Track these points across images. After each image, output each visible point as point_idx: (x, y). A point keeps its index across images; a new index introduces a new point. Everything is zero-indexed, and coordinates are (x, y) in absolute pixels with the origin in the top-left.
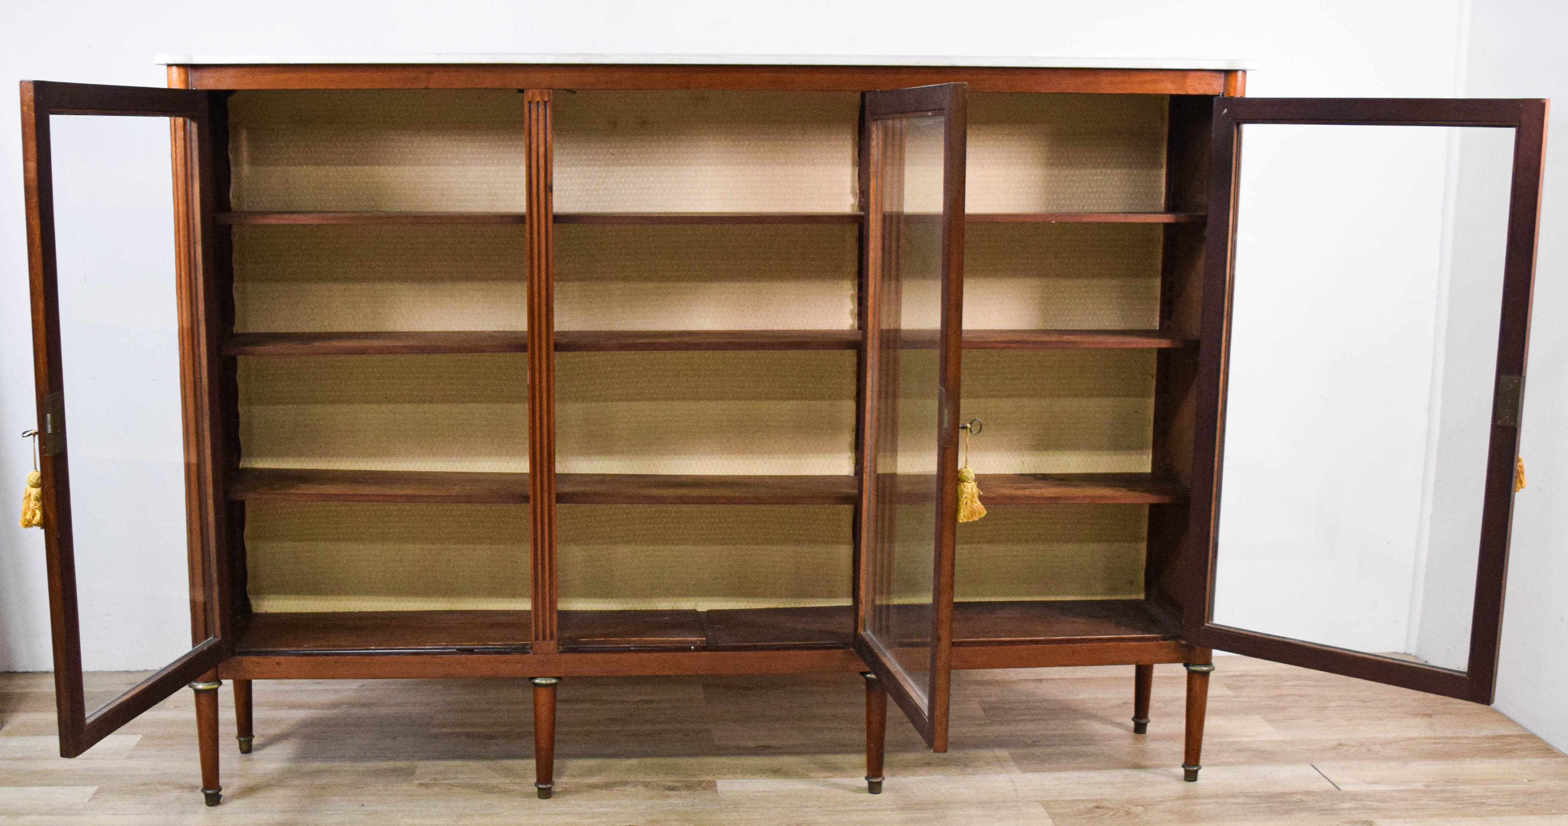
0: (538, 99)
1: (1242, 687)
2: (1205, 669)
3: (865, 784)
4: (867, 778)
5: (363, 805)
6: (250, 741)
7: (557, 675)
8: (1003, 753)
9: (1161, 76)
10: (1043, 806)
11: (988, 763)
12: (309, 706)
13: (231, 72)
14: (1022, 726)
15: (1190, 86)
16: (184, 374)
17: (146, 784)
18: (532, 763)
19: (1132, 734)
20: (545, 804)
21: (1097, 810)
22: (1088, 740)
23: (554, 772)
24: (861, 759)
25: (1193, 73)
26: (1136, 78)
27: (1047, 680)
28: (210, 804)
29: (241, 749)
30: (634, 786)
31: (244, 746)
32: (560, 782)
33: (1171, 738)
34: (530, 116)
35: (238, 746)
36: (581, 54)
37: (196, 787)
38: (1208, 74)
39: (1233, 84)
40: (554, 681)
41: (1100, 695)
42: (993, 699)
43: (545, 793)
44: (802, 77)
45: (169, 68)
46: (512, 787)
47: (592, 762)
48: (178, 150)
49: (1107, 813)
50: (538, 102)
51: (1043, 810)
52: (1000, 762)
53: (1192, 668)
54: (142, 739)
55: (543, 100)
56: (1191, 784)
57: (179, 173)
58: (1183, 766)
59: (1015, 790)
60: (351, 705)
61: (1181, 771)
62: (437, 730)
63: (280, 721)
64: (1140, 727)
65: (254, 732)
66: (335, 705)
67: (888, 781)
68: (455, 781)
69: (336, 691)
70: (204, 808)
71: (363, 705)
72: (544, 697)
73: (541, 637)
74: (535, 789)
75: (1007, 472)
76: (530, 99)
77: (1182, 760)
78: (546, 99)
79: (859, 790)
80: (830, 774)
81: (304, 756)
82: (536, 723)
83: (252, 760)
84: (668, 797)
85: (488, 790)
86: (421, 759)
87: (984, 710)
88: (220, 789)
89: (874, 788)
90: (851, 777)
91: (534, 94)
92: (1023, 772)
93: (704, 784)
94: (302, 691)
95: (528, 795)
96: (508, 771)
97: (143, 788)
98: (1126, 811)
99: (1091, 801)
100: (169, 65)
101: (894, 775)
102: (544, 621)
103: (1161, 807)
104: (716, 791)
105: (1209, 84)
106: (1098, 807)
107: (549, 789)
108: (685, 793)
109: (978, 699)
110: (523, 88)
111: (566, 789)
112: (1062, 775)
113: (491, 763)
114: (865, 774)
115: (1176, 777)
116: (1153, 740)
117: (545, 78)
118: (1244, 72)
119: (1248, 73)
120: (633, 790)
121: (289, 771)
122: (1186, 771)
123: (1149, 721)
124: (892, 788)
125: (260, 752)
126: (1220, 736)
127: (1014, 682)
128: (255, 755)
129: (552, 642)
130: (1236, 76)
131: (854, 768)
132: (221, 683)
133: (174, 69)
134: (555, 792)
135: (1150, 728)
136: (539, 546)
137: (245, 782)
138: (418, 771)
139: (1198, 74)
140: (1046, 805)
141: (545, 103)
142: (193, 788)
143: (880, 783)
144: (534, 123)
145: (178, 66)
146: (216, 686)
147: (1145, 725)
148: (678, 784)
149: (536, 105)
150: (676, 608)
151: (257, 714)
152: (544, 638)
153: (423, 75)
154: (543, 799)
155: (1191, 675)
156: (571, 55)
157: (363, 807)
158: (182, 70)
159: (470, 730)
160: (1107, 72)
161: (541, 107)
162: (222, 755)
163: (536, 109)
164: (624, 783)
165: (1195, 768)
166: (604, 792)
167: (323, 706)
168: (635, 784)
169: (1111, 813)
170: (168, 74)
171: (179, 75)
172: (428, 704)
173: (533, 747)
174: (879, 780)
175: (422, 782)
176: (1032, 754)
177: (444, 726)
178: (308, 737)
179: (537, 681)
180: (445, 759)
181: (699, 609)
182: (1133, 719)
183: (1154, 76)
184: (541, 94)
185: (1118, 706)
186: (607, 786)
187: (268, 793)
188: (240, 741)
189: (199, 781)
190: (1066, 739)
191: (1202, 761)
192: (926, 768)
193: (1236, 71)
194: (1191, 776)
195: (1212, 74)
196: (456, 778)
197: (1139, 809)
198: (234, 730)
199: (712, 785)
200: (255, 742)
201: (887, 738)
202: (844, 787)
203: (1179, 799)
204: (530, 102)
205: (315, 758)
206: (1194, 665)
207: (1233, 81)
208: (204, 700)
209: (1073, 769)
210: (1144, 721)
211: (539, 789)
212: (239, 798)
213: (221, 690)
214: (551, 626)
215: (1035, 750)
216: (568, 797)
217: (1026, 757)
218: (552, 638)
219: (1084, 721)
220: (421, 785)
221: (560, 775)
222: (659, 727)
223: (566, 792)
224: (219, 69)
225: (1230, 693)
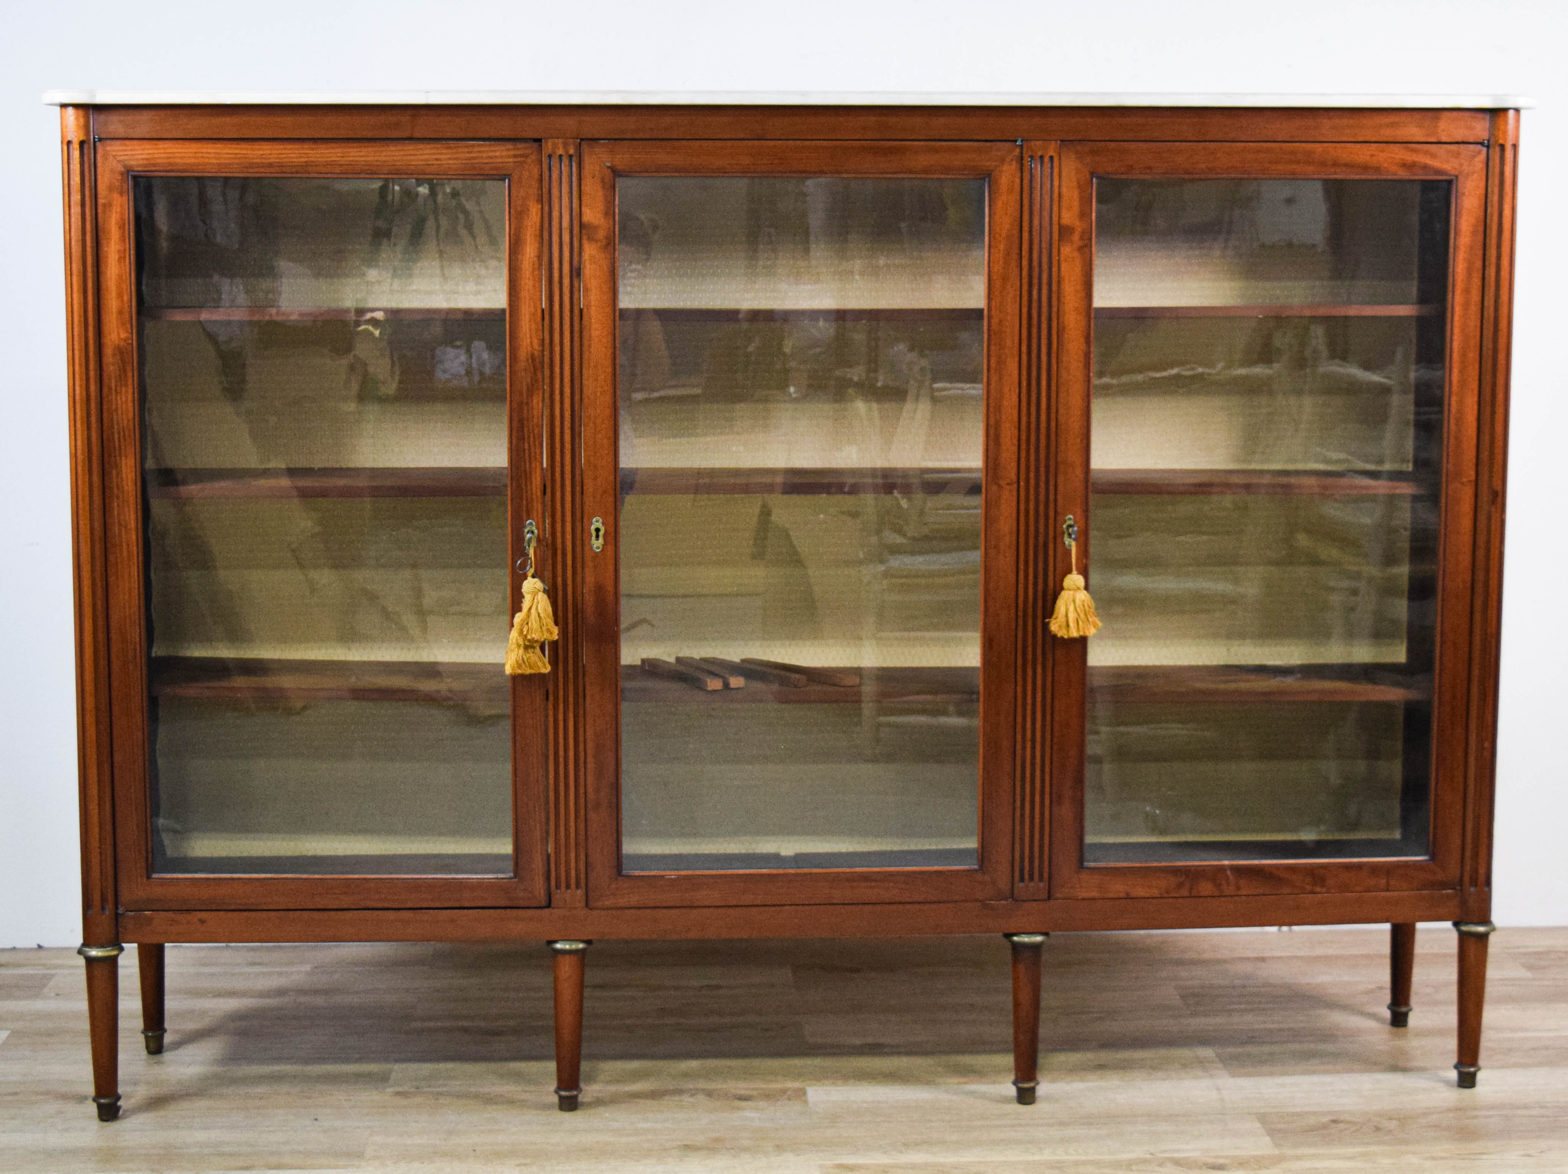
0: (561, 151)
1: (1544, 968)
2: (1481, 929)
3: (1012, 1091)
4: (1015, 1083)
5: (316, 1120)
6: (160, 1038)
7: (585, 938)
8: (1208, 1052)
9: (1402, 117)
10: (1259, 1119)
11: (1184, 1066)
12: (243, 994)
13: (146, 116)
14: (1236, 1019)
15: (1443, 131)
16: (78, 523)
17: (15, 1094)
18: (552, 1066)
19: (1388, 1027)
20: (567, 1116)
21: (1334, 1125)
22: (1327, 1036)
23: (582, 1077)
24: (1008, 1060)
25: (1448, 114)
26: (1367, 121)
27: (1273, 958)
28: (105, 1117)
29: (147, 1047)
30: (692, 1095)
31: (152, 1045)
32: (589, 1091)
33: (1440, 1032)
34: (550, 176)
35: (144, 1045)
36: (618, 92)
37: (85, 1098)
38: (1468, 114)
39: (1502, 127)
40: (581, 946)
41: (1346, 978)
42: (1196, 983)
43: (569, 1104)
44: (918, 121)
45: (64, 110)
46: (523, 1096)
47: (635, 1065)
48: (73, 220)
49: (1346, 1129)
50: (560, 156)
51: (1258, 1125)
52: (1202, 1064)
53: (1464, 928)
54: (9, 1037)
55: (567, 152)
56: (1467, 1092)
57: (74, 251)
58: (1456, 1067)
59: (1222, 1100)
60: (301, 992)
61: (1453, 1075)
62: (417, 1025)
63: (203, 1013)
64: (1399, 1019)
65: (167, 1025)
66: (280, 992)
67: (1044, 1088)
68: (445, 1089)
69: (280, 974)
70: (95, 1124)
71: (316, 992)
72: (567, 969)
73: (563, 885)
74: (555, 1099)
75: (1208, 663)
76: (550, 151)
77: (1454, 1059)
78: (571, 152)
79: (1005, 1100)
80: (966, 1080)
81: (234, 1057)
82: (556, 1016)
83: (162, 1063)
84: (739, 1109)
85: (489, 1100)
86: (397, 1061)
87: (1182, 997)
88: (119, 1098)
89: (1026, 1096)
90: (994, 1083)
91: (555, 146)
92: (1234, 1077)
93: (789, 1093)
94: (233, 975)
95: (546, 1107)
96: (518, 1077)
97: (10, 1098)
98: (1375, 1126)
99: (1323, 1114)
100: (64, 106)
101: (1053, 1081)
102: (567, 863)
103: (1423, 1121)
104: (806, 1102)
105: (1470, 128)
106: (1334, 1121)
107: (576, 1097)
108: (762, 1104)
109: (1173, 984)
110: (539, 137)
111: (598, 1098)
112: (1287, 1080)
113: (493, 1066)
114: (1012, 1077)
115: (1447, 1083)
116: (1417, 1035)
117: (570, 122)
118: (1517, 110)
119: (1522, 112)
120: (692, 1100)
121: (216, 1076)
122: (1461, 1074)
123: (1411, 1010)
124: (1049, 1098)
125: (173, 1053)
126: (1512, 1030)
127: (1225, 961)
128: (167, 1056)
129: (579, 892)
130: (1506, 117)
131: (998, 1071)
132: (122, 949)
133: (70, 110)
134: (583, 1104)
135: (1414, 1020)
136: (561, 760)
137: (154, 1091)
138: (393, 1075)
139: (1455, 114)
140: (1263, 1118)
141: (571, 156)
142: (82, 1099)
143: (1032, 1090)
144: (555, 184)
145: (76, 106)
146: (114, 953)
147: (1405, 1015)
148: (755, 1093)
149: (558, 160)
150: (751, 851)
151: (171, 1004)
152: (568, 887)
153: (405, 118)
154: (565, 1111)
155: (1463, 938)
156: (605, 93)
157: (316, 1123)
158: (81, 112)
159: (465, 1024)
160: (1332, 114)
161: (565, 161)
162: (122, 1057)
163: (558, 165)
164: (679, 1092)
165: (1472, 1069)
166: (649, 1102)
167: (262, 995)
168: (694, 1093)
169: (1354, 1128)
170: (62, 117)
171: (77, 119)
172: (407, 990)
173: (553, 1045)
174: (1031, 1085)
175: (400, 1089)
176: (1249, 1055)
177: (430, 1019)
178: (243, 1033)
179: (559, 946)
180: (430, 1060)
181: (784, 853)
182: (1389, 1008)
183: (1393, 118)
184: (565, 145)
185: (1372, 991)
186: (653, 1095)
187: (185, 1104)
188: (146, 1037)
189: (90, 1089)
190: (1295, 1035)
191: (1482, 1061)
192: (1099, 1072)
193: (1505, 110)
194: (1467, 1080)
195: (1473, 114)
196: (445, 1086)
197: (1393, 1124)
198: (140, 1024)
199: (801, 1094)
200: (168, 1038)
201: (1043, 1031)
202: (983, 1096)
203: (1449, 1110)
204: (550, 156)
205: (250, 1060)
206: (1467, 923)
207: (1502, 123)
208: (98, 972)
209: (1303, 1073)
210: (1403, 1009)
211: (561, 1098)
212: (145, 1111)
213: (121, 961)
214: (577, 870)
215: (1250, 1049)
216: (601, 1110)
217: (1236, 1057)
218: (578, 886)
219: (1324, 1012)
220: (398, 1094)
221: (591, 1079)
222: (727, 1020)
223: (599, 1102)
224: (130, 111)
225: (1529, 975)
